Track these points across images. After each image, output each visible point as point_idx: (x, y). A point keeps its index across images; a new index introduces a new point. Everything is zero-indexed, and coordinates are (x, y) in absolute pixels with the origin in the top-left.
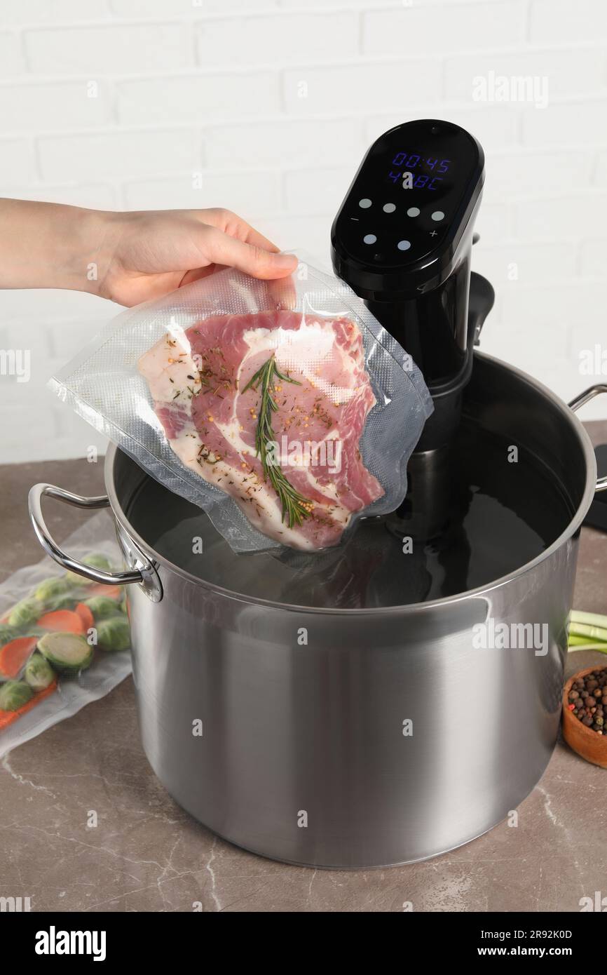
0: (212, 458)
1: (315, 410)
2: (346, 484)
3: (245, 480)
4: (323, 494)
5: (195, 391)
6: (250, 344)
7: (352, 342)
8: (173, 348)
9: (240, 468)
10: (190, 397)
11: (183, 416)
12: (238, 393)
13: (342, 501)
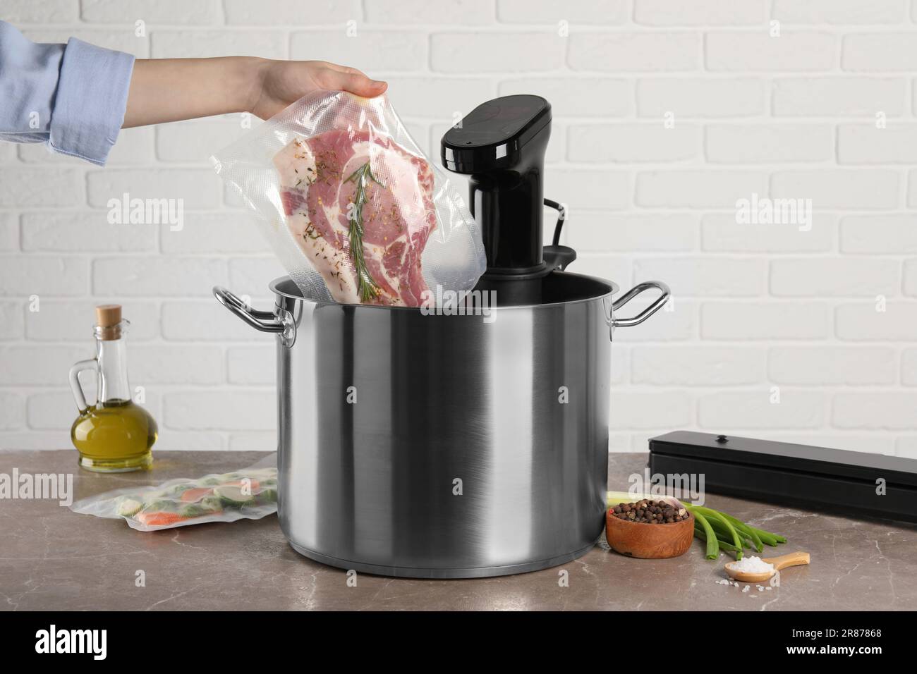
0: (315, 234)
1: (392, 214)
2: (407, 281)
3: (336, 255)
4: (390, 284)
5: (312, 180)
6: (356, 151)
7: (425, 178)
8: (299, 148)
9: (334, 245)
10: (308, 185)
11: (301, 198)
12: (342, 182)
13: (402, 294)
